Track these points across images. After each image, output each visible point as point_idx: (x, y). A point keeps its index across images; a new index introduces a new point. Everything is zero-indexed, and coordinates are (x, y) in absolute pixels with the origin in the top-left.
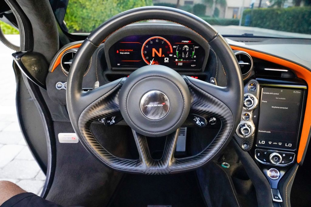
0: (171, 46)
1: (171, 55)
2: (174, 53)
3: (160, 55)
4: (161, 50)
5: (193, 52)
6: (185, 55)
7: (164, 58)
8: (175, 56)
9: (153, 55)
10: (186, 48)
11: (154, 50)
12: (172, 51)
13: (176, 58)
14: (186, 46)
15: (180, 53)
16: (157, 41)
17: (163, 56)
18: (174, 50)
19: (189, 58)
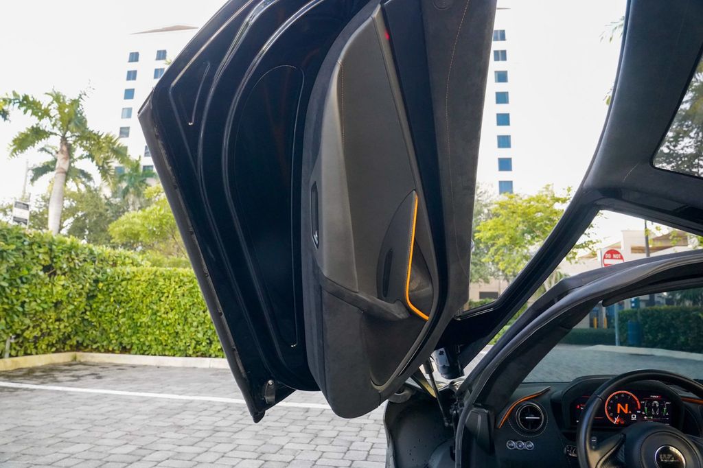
0: (638, 402)
1: (639, 412)
2: (642, 410)
3: (626, 412)
4: (627, 405)
5: (665, 409)
6: (655, 412)
7: (630, 415)
8: (643, 413)
9: (619, 412)
10: (655, 404)
11: (619, 405)
12: (639, 407)
13: (645, 415)
14: (656, 402)
15: (650, 409)
16: (623, 396)
17: (630, 412)
18: (642, 405)
19: (661, 415)
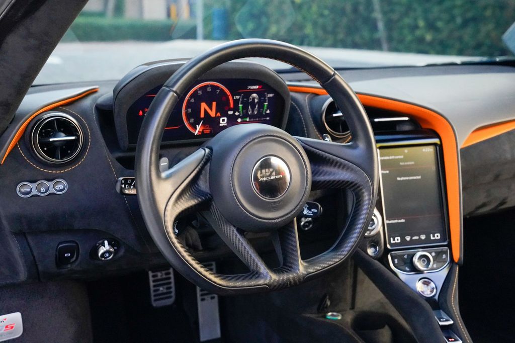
0: (230, 98)
1: (230, 113)
2: (236, 109)
3: (213, 114)
4: (214, 104)
5: (266, 104)
6: (253, 111)
7: (219, 118)
8: (237, 114)
9: (202, 115)
10: (254, 99)
11: (204, 106)
12: (232, 106)
13: (238, 117)
14: (254, 95)
15: (245, 108)
16: (209, 89)
17: (219, 114)
18: (236, 102)
